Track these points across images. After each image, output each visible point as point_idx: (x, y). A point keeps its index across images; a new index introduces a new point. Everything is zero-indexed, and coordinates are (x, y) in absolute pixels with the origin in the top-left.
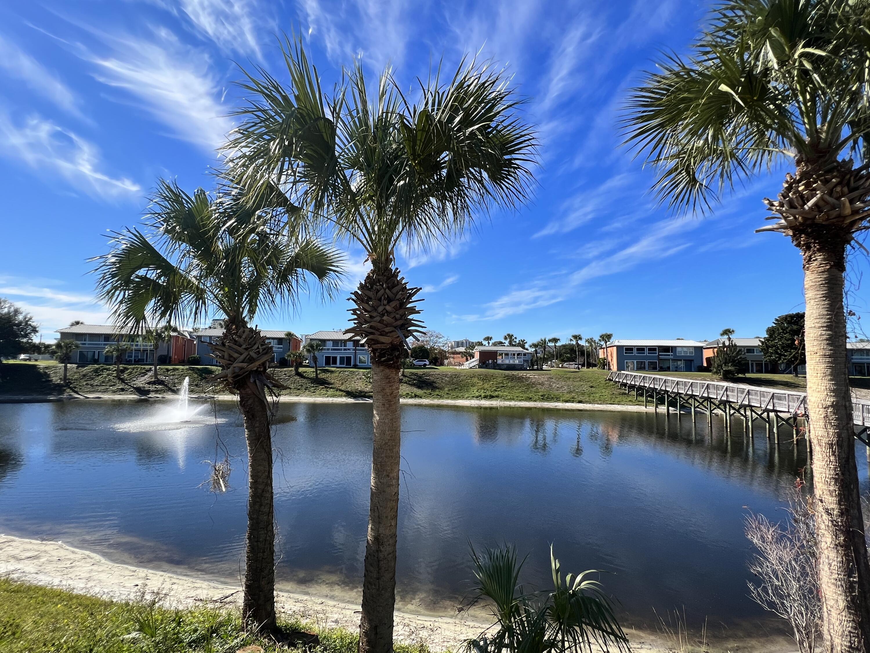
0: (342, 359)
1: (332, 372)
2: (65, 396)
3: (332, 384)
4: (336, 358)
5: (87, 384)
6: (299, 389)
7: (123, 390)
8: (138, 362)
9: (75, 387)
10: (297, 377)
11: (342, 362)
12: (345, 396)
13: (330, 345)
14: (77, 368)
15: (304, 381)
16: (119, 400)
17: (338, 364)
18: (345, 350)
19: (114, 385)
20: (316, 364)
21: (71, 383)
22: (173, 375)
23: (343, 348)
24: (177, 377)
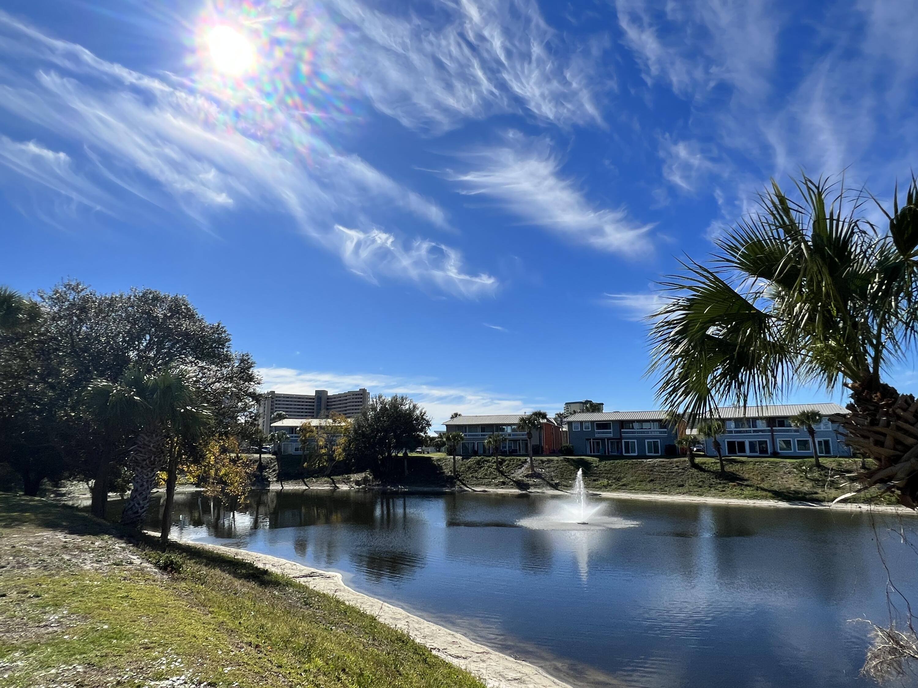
0: (752, 444)
1: (743, 463)
2: (456, 488)
3: (746, 480)
4: (743, 443)
5: (472, 477)
6: (700, 487)
7: (504, 483)
8: (513, 453)
9: (463, 480)
10: (693, 470)
11: (752, 449)
12: (773, 498)
13: (732, 426)
14: (463, 459)
15: (706, 475)
16: (502, 494)
17: (748, 452)
18: (754, 431)
19: (496, 478)
20: (719, 452)
21: (460, 476)
22: (549, 467)
23: (752, 429)
24: (552, 469)
